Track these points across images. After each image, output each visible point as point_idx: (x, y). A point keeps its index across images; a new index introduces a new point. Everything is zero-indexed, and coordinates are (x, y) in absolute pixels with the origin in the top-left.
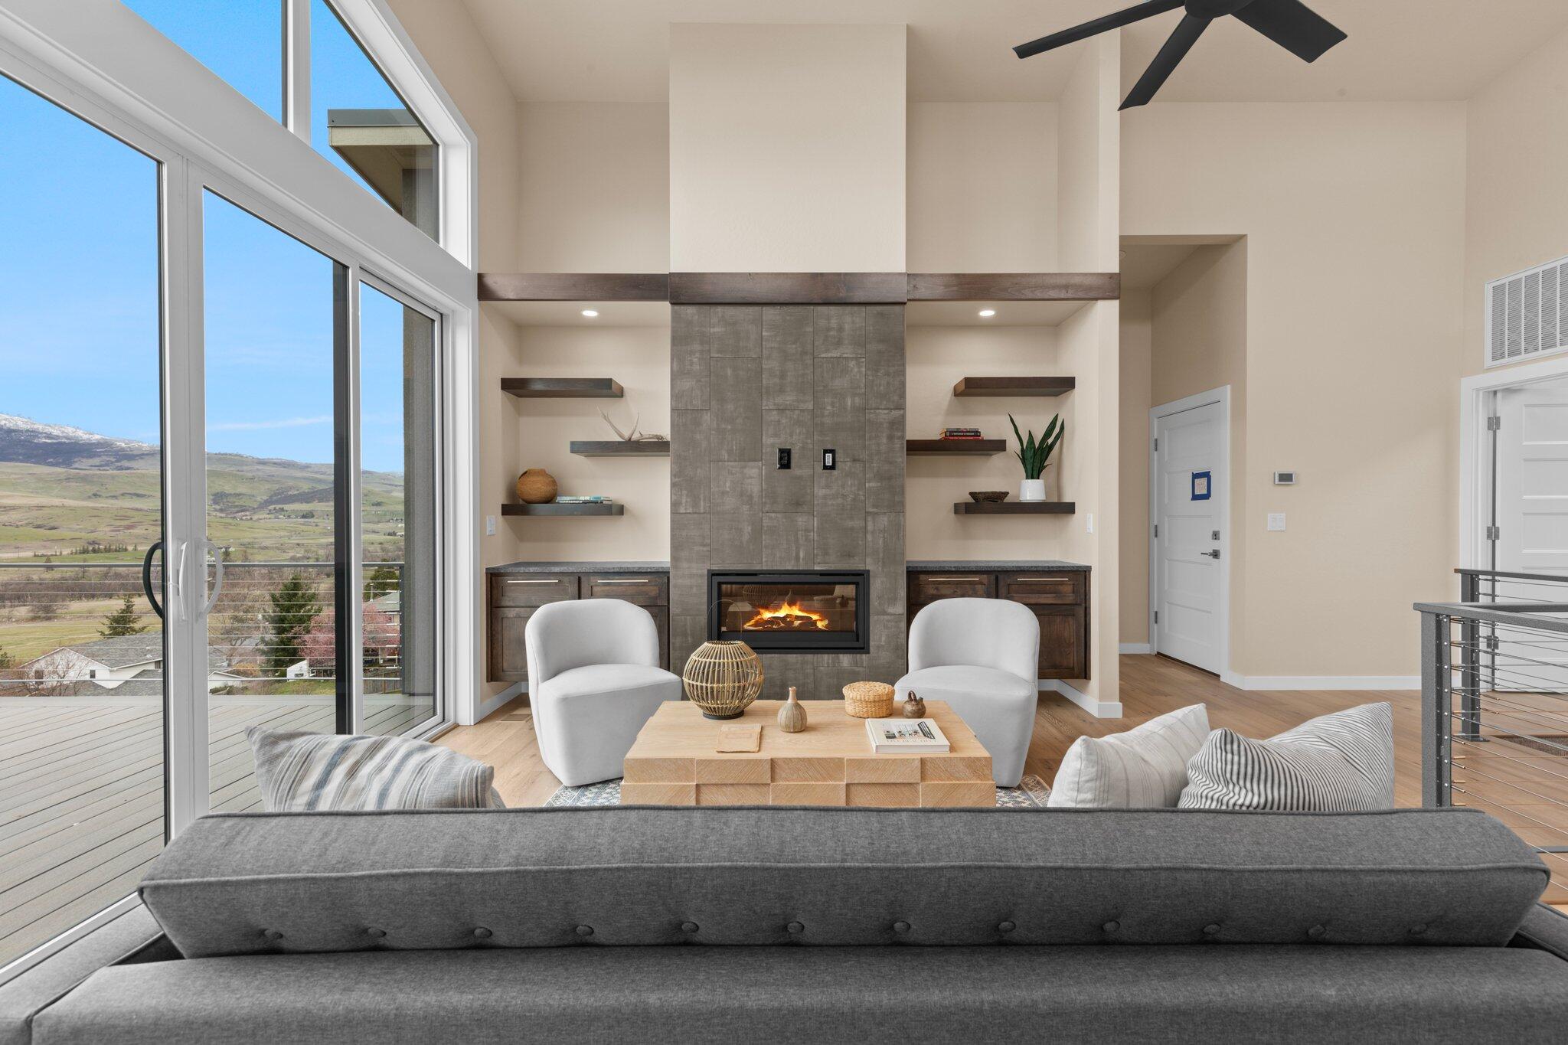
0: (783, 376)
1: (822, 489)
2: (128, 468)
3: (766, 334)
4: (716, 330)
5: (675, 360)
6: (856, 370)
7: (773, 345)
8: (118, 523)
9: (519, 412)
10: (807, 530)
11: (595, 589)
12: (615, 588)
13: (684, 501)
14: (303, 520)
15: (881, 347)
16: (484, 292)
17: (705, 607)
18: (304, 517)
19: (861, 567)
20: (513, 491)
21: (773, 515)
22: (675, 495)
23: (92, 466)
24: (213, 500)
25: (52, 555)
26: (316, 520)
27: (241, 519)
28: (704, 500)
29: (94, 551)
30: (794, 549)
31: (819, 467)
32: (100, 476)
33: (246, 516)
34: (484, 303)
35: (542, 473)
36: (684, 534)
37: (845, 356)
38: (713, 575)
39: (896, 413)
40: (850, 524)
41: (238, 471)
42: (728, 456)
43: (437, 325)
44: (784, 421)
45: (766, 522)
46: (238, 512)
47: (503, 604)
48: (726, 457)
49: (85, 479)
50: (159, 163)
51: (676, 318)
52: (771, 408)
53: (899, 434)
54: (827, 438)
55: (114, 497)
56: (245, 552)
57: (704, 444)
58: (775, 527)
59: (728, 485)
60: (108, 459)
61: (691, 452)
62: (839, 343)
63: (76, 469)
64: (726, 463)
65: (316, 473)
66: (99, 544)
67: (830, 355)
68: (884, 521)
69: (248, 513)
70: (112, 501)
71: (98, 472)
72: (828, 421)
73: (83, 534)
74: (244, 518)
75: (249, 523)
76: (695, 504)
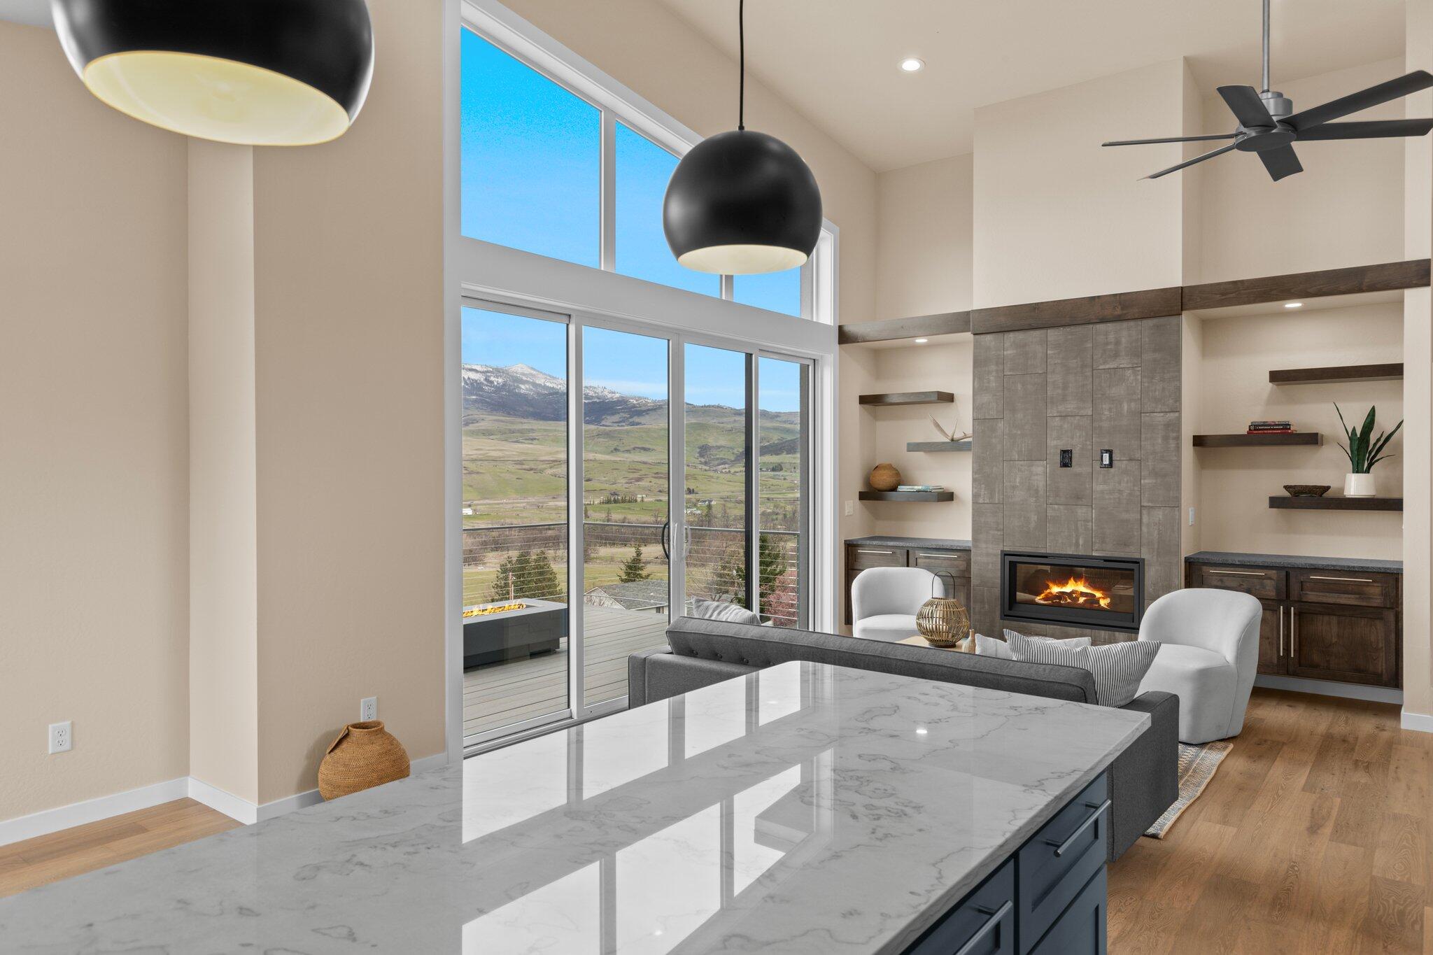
0: (1065, 387)
1: (1103, 486)
2: (638, 424)
3: (1051, 352)
4: (1009, 352)
5: (976, 379)
6: (1132, 378)
7: (1056, 362)
8: (632, 476)
9: (875, 417)
10: (1086, 521)
11: (919, 561)
12: (933, 561)
13: (982, 493)
14: (772, 473)
15: (1157, 356)
16: (844, 337)
17: (999, 581)
18: (773, 470)
19: (1136, 556)
20: (868, 481)
21: (1056, 506)
22: (976, 488)
23: (613, 423)
24: (699, 453)
25: (588, 504)
26: (785, 474)
27: (722, 472)
28: (999, 493)
29: (616, 501)
30: (1074, 536)
31: (1097, 465)
32: (620, 432)
33: (726, 468)
34: (843, 345)
35: (890, 467)
36: (983, 520)
37: (1121, 366)
38: (1005, 555)
39: (1173, 416)
40: (1125, 516)
41: (719, 423)
42: (1018, 456)
43: (811, 369)
44: (1066, 426)
45: (1050, 513)
46: (719, 465)
47: (856, 568)
48: (1017, 457)
49: (607, 435)
50: (669, 340)
51: (977, 346)
52: (1055, 415)
53: (1174, 435)
54: (1105, 440)
55: (628, 451)
56: (724, 505)
57: (999, 447)
58: (1058, 517)
59: (1018, 480)
60: (624, 415)
61: (988, 453)
62: (1116, 355)
63: (603, 425)
64: (1017, 462)
65: (785, 422)
66: (618, 495)
67: (1107, 367)
68: (1159, 515)
69: (727, 466)
70: (627, 455)
71: (618, 428)
72: (1105, 425)
73: (606, 486)
74: (724, 471)
75: (728, 476)
76: (992, 497)
